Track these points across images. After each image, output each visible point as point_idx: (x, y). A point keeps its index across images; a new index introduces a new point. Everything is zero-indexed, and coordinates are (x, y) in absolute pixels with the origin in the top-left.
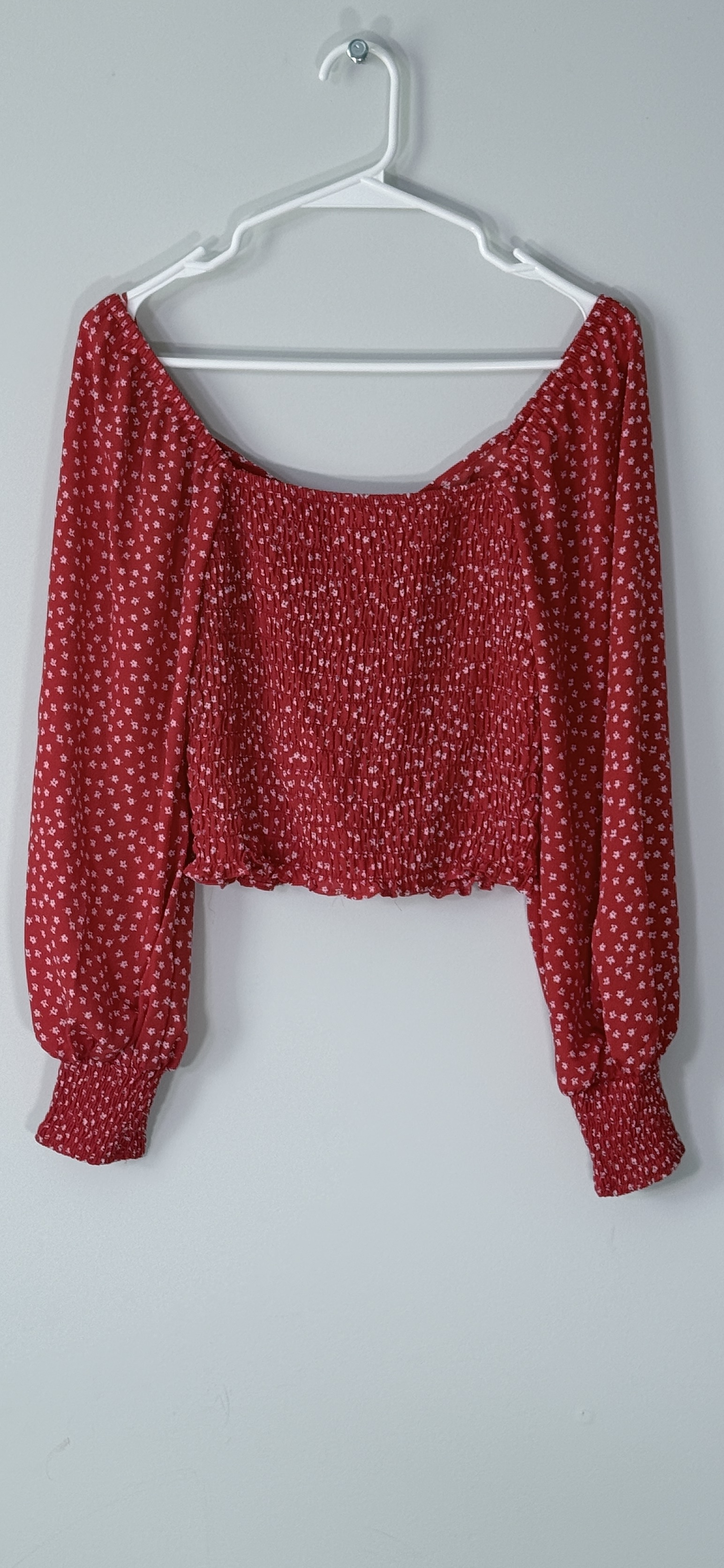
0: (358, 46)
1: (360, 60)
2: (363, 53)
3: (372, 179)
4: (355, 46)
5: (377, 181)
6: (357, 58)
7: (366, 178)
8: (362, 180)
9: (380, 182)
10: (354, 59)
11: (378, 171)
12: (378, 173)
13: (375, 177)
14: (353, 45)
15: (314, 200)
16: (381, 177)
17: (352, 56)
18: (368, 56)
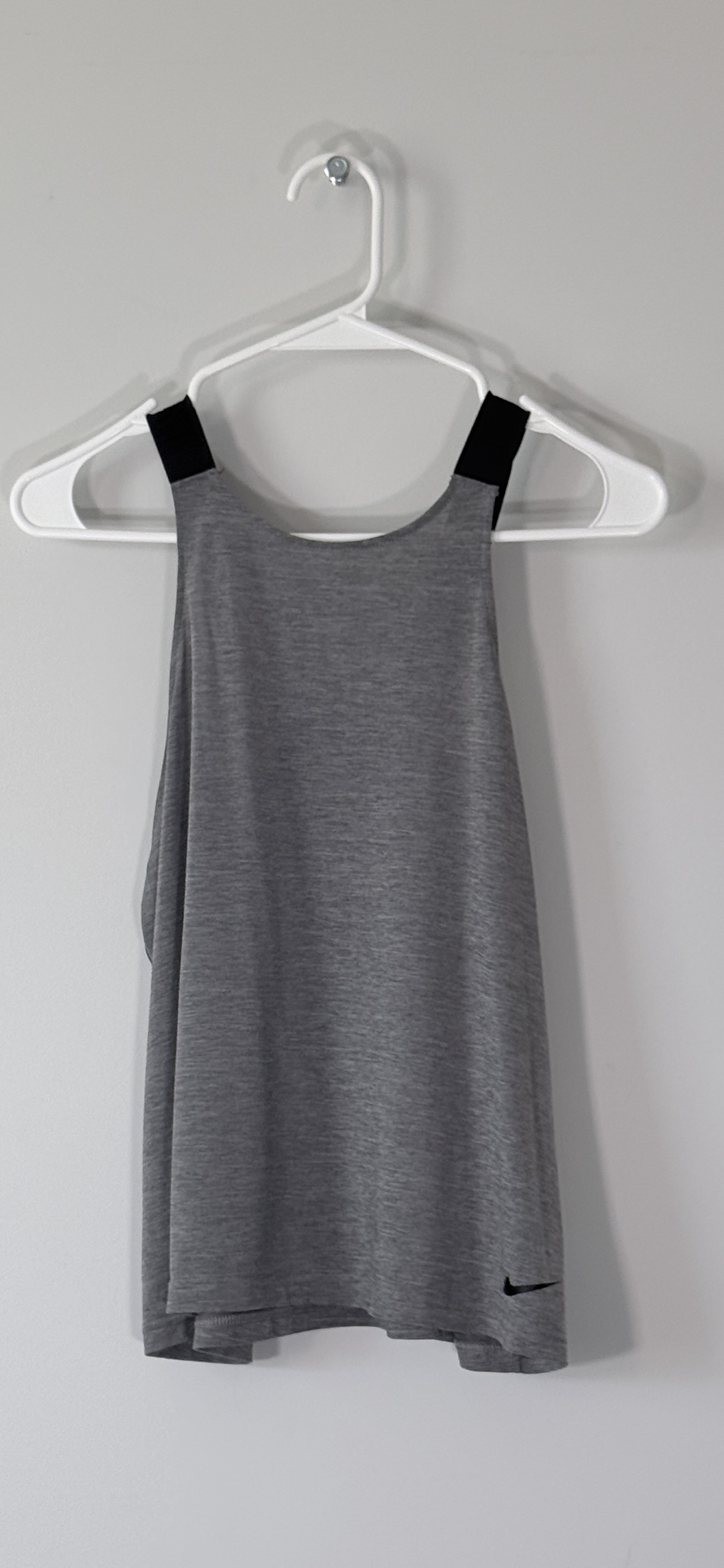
0: (337, 165)
1: (340, 180)
2: (342, 173)
3: (352, 315)
4: (334, 165)
5: (359, 318)
6: (337, 178)
7: (344, 314)
8: (340, 317)
9: (364, 320)
10: (333, 179)
11: (359, 305)
12: (359, 308)
13: (357, 314)
14: (331, 163)
15: (286, 342)
16: (363, 316)
17: (331, 175)
18: (350, 176)
